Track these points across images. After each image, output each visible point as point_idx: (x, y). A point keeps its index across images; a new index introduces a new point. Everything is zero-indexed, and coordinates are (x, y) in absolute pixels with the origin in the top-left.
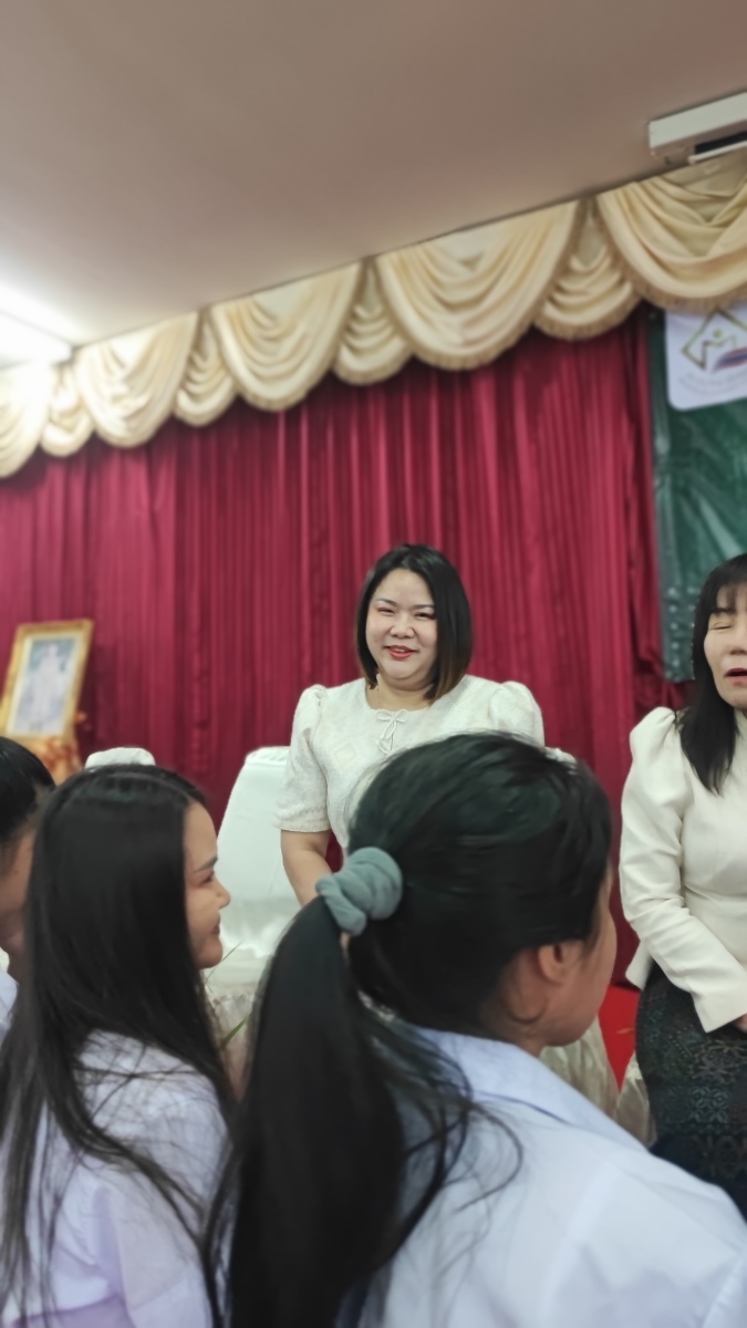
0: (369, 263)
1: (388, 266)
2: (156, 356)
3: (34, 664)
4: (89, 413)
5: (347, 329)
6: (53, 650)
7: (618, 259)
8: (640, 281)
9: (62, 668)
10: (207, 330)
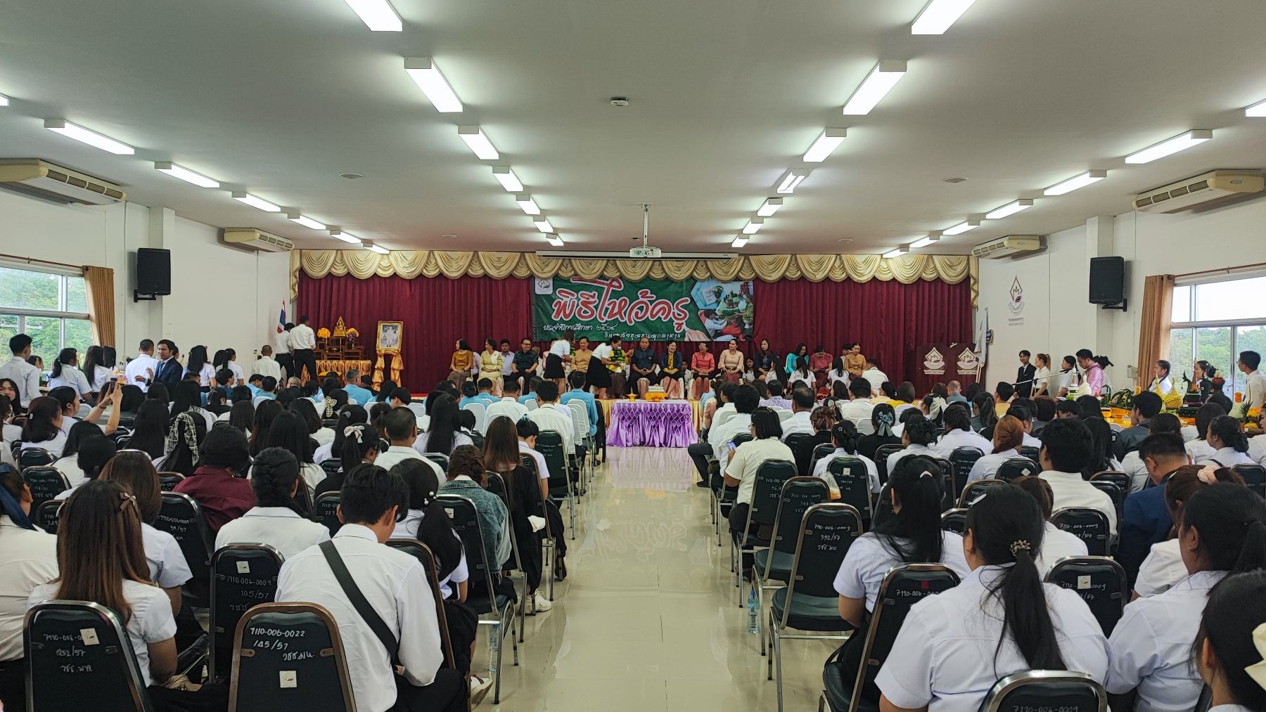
0: (476, 252)
1: (480, 253)
2: (418, 259)
3: (385, 331)
4: (394, 268)
5: (470, 265)
6: (391, 328)
7: (528, 266)
8: (531, 271)
9: (395, 332)
10: (432, 255)
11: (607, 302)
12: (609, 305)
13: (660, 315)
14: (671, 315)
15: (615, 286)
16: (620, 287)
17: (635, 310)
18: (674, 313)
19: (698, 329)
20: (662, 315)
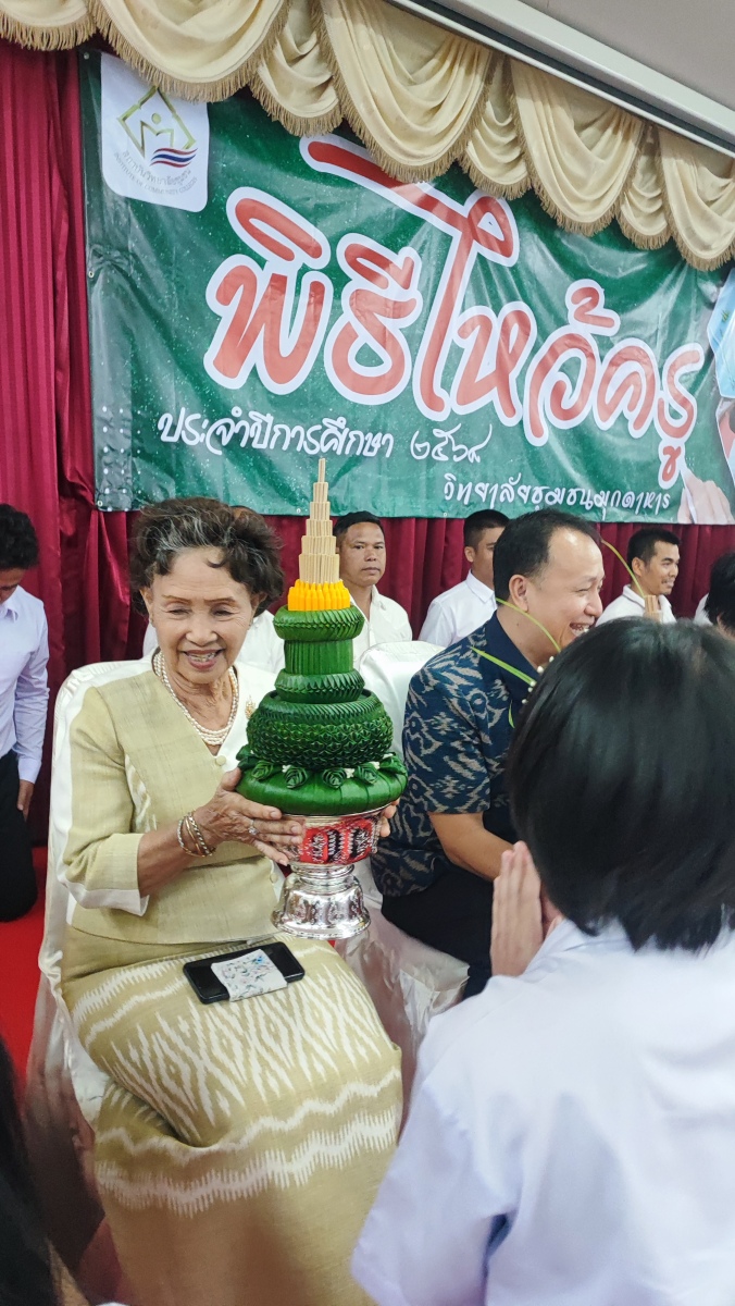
11: (456, 321)
12: (463, 333)
13: (623, 406)
14: (653, 413)
15: (488, 241)
16: (505, 249)
17: (555, 375)
18: (661, 403)
19: (712, 478)
20: (631, 407)
